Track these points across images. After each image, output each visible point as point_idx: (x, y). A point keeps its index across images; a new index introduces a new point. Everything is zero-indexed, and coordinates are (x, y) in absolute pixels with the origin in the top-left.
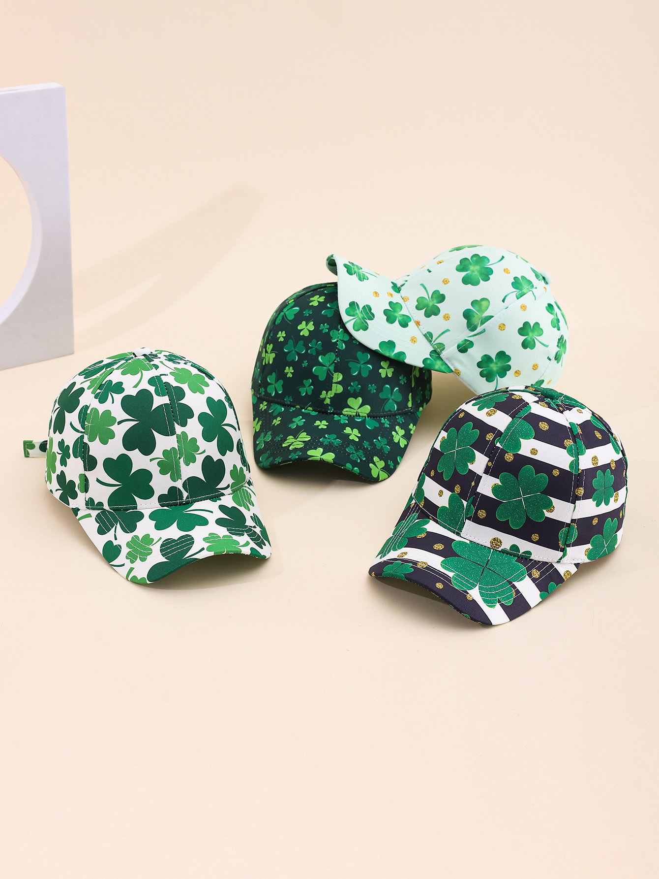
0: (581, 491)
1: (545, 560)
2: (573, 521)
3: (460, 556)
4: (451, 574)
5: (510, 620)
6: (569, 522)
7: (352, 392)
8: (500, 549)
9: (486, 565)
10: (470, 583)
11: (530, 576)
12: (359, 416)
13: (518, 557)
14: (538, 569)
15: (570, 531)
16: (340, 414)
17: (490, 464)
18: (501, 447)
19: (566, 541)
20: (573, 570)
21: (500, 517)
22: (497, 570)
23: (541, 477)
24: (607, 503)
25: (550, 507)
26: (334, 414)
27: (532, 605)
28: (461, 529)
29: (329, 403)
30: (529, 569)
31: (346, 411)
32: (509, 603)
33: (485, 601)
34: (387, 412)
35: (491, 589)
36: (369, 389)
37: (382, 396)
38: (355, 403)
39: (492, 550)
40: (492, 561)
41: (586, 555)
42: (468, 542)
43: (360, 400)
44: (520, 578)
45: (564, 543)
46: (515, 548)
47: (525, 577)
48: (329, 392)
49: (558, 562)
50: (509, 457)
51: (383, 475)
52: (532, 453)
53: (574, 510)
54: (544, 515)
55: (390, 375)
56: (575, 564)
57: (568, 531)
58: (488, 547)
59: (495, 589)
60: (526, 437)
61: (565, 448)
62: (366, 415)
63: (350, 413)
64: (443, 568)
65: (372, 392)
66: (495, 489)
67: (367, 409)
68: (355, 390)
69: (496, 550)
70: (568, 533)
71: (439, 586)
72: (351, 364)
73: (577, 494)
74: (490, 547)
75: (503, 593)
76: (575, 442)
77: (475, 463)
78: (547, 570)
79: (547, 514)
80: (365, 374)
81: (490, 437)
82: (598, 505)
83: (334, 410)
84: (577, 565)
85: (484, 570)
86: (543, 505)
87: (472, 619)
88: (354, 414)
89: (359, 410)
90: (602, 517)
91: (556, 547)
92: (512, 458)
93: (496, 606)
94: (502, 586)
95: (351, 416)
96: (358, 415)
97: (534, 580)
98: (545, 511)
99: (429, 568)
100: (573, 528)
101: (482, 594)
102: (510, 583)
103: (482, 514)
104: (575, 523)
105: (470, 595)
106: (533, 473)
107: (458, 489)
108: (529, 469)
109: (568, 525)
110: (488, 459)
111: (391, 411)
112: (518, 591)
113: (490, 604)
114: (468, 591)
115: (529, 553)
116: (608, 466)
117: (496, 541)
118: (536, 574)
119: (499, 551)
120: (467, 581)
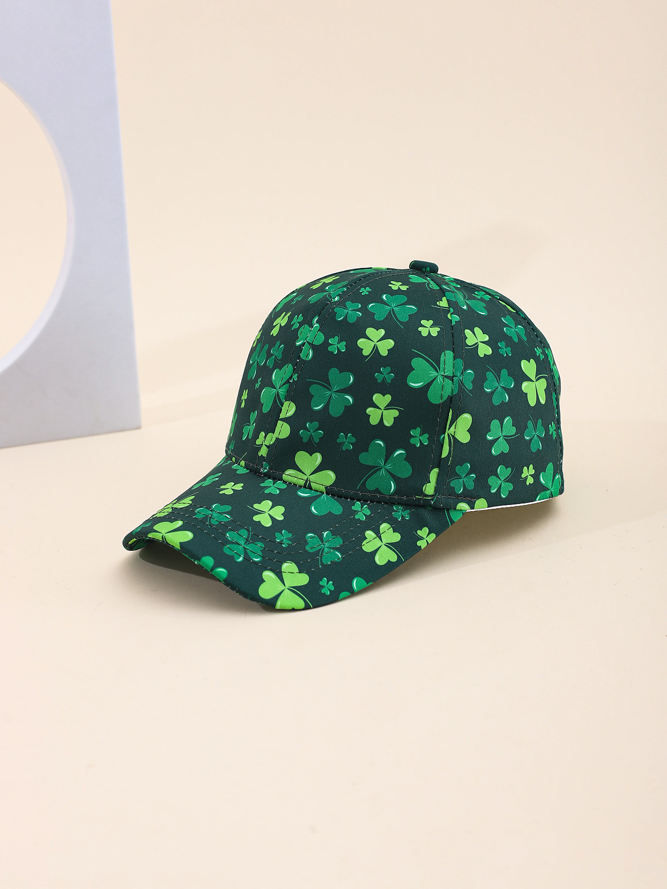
7: (305, 440)
12: (310, 488)
16: (277, 478)
26: (268, 476)
29: (265, 455)
31: (289, 475)
34: (370, 491)
36: (338, 441)
37: (365, 459)
38: (308, 461)
43: (318, 458)
48: (270, 435)
51: (289, 599)
55: (388, 422)
62: (323, 489)
63: (294, 480)
65: (344, 448)
67: (329, 477)
68: (311, 437)
72: (313, 389)
80: (336, 411)
83: (270, 468)
88: (302, 483)
89: (312, 478)
95: (295, 485)
96: (308, 486)
111: (380, 493)
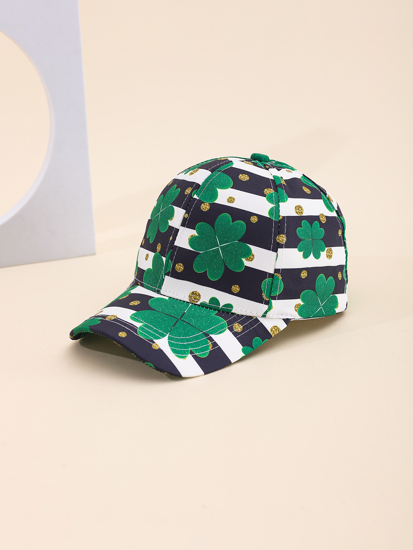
0: (282, 239)
1: (249, 314)
2: (277, 271)
3: (153, 310)
4: (138, 325)
5: (205, 374)
6: (272, 272)
8: (198, 303)
9: (181, 317)
10: (159, 334)
11: (231, 329)
13: (219, 311)
14: (241, 323)
15: (274, 282)
17: (187, 216)
18: (198, 198)
19: (270, 293)
20: (283, 326)
21: (197, 269)
22: (193, 323)
23: (238, 224)
24: (317, 256)
25: (249, 255)
27: (233, 359)
28: (160, 287)
30: (230, 323)
32: (204, 355)
33: (174, 351)
35: (182, 340)
39: (191, 304)
40: (188, 314)
41: (296, 311)
42: (167, 298)
44: (219, 331)
45: (269, 296)
46: (214, 300)
47: (225, 330)
49: (264, 316)
50: (205, 207)
52: (229, 201)
53: (276, 259)
54: (244, 264)
56: (284, 320)
57: (272, 282)
58: (187, 302)
59: (188, 340)
60: (224, 187)
61: (265, 196)
64: (132, 319)
66: (192, 241)
69: (194, 304)
70: (272, 284)
71: (123, 334)
73: (278, 241)
74: (188, 301)
75: (197, 344)
76: (276, 190)
77: (174, 218)
78: (251, 325)
79: (247, 263)
81: (188, 191)
82: (306, 256)
84: (287, 321)
85: (177, 321)
86: (241, 253)
87: (157, 369)
90: (314, 272)
91: (259, 299)
92: (208, 207)
93: (187, 358)
94: (197, 338)
97: (235, 334)
98: (244, 260)
99: (117, 320)
100: (278, 279)
101: (171, 344)
102: (206, 335)
103: (180, 267)
104: (279, 273)
105: (156, 344)
106: (229, 221)
107: (159, 248)
108: (226, 217)
109: (271, 276)
110: (184, 211)
112: (215, 344)
113: (180, 354)
114: (154, 340)
115: (230, 306)
116: (317, 218)
117: (195, 295)
118: (238, 328)
119: (198, 305)
120: (156, 331)
